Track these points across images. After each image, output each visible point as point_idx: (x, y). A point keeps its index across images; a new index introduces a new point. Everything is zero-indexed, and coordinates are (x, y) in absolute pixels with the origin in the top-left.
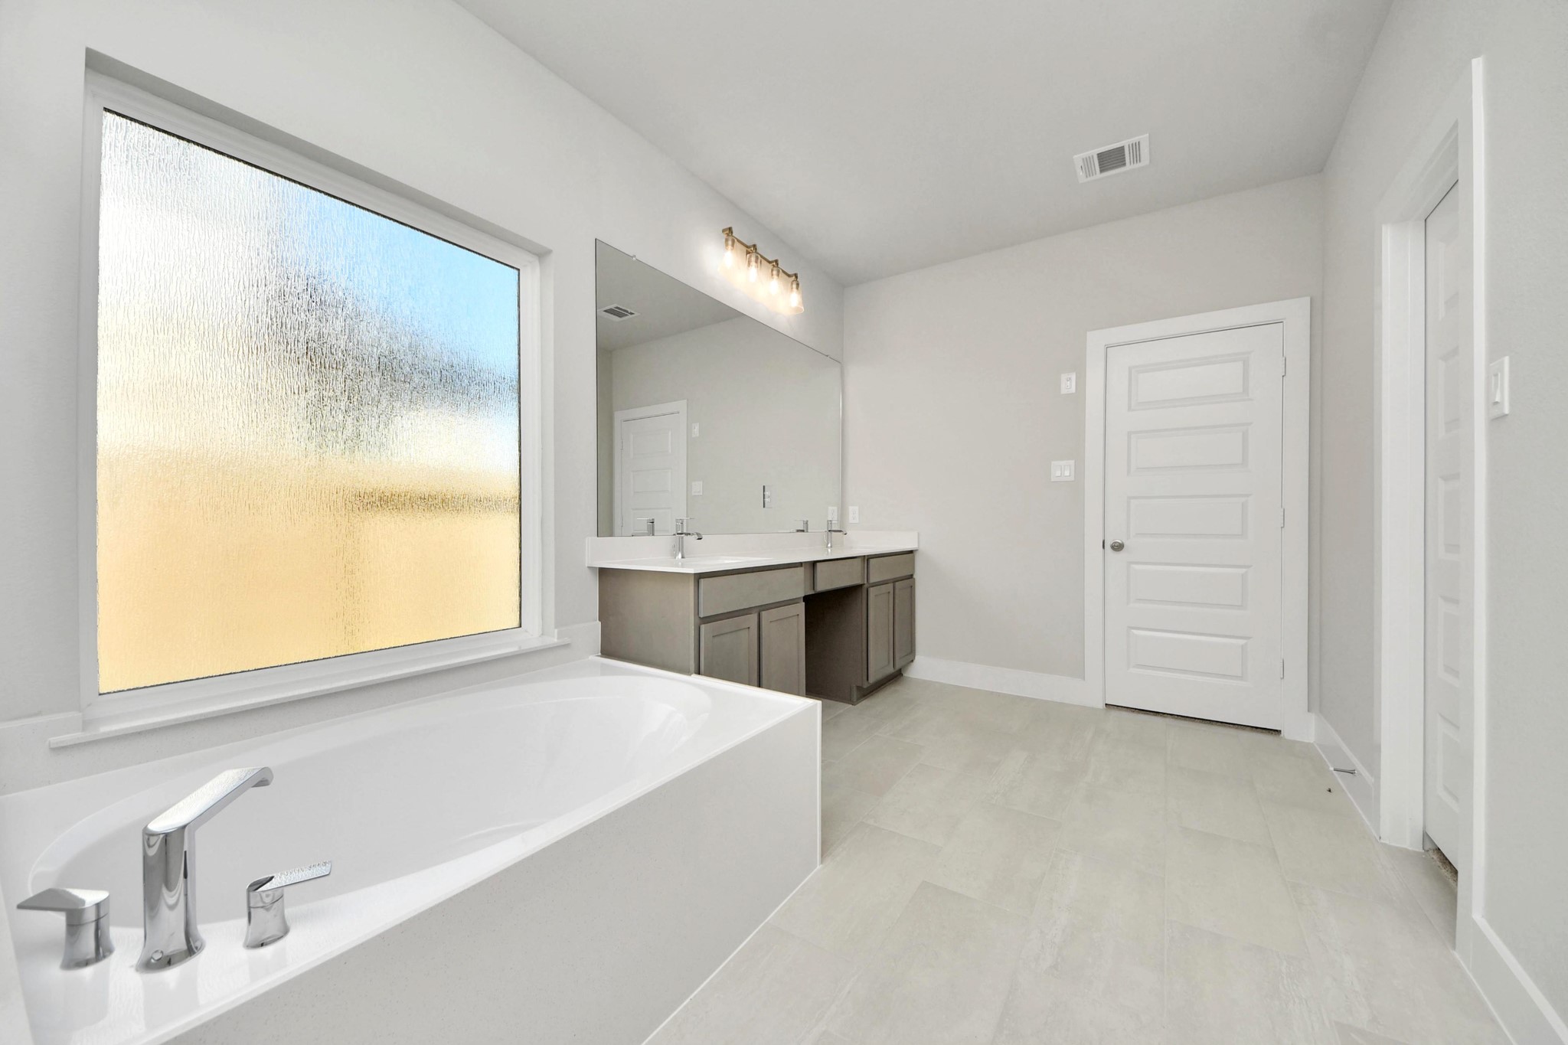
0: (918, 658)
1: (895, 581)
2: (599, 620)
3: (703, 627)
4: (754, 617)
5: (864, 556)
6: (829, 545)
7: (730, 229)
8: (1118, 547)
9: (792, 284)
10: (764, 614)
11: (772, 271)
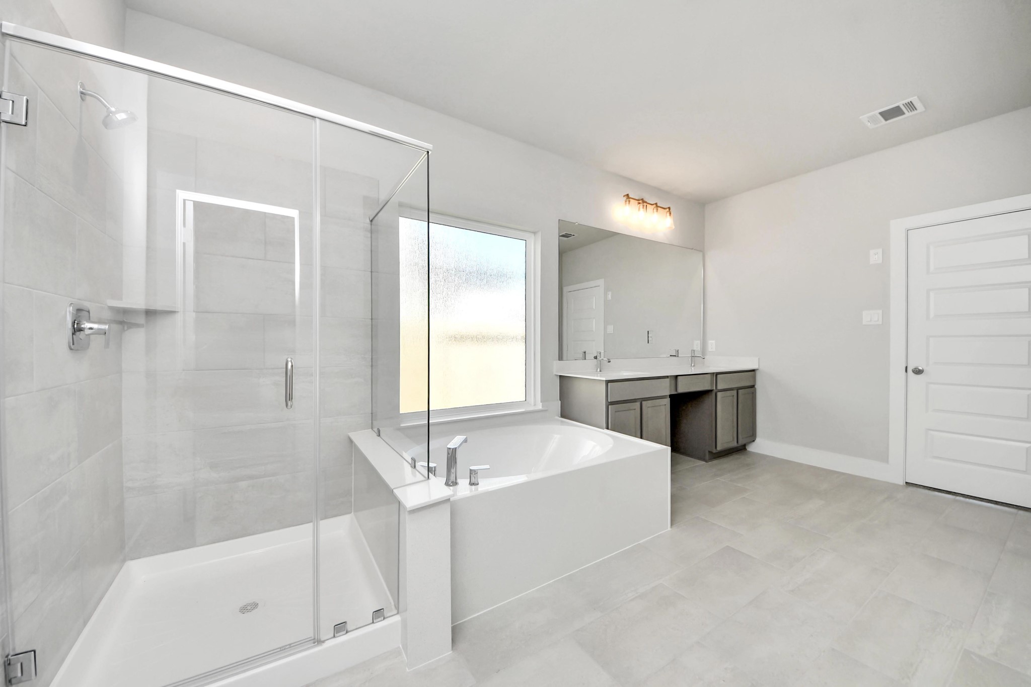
0: (758, 440)
1: (738, 389)
2: (560, 400)
3: (610, 406)
4: (638, 404)
5: (714, 373)
6: (693, 365)
7: (628, 195)
8: (918, 372)
9: (667, 213)
10: (643, 402)
11: (654, 209)
